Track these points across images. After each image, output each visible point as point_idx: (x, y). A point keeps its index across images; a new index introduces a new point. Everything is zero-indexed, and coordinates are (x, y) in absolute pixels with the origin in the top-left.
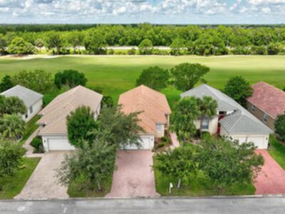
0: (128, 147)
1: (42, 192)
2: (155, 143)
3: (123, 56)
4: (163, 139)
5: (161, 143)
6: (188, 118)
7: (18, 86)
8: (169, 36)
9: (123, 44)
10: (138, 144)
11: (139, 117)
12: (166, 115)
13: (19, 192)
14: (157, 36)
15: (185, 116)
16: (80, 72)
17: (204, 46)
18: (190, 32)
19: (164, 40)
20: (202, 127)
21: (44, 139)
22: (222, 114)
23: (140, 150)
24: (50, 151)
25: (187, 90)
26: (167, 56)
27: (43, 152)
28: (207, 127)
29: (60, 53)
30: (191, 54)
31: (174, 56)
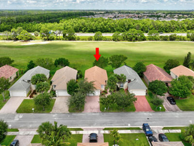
0: (90, 95)
1: (59, 111)
2: (101, 93)
3: (85, 41)
4: (104, 92)
5: (103, 93)
6: (113, 84)
7: (38, 66)
8: (113, 26)
9: (85, 31)
10: (94, 94)
11: (94, 83)
12: (106, 81)
13: (51, 111)
14: (105, 27)
15: (112, 83)
16: (66, 59)
17: (132, 36)
18: (126, 24)
19: (109, 29)
20: (120, 86)
21: (56, 91)
22: (129, 81)
23: (94, 96)
24: (59, 96)
25: (117, 68)
26: (110, 42)
27: (56, 96)
28: (123, 86)
29: (49, 40)
30: (125, 40)
31: (115, 42)
